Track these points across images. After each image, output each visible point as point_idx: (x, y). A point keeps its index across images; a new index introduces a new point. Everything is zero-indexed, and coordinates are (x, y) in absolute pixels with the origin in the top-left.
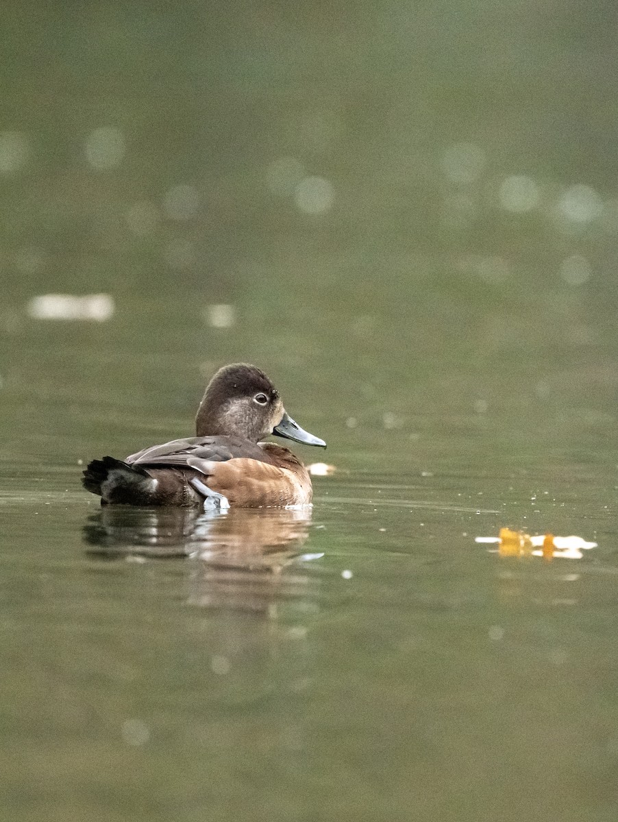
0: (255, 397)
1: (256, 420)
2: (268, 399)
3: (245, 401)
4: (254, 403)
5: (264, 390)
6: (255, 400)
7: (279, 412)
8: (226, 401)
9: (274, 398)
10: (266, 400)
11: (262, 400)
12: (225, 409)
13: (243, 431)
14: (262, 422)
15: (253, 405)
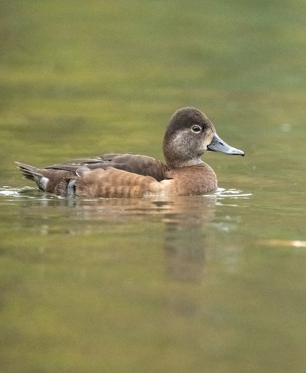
0: (192, 128)
1: (192, 143)
2: (201, 128)
3: (186, 132)
4: (191, 132)
5: (198, 123)
6: (192, 130)
7: (208, 136)
8: (175, 133)
9: (205, 127)
10: (199, 130)
11: (197, 130)
12: (174, 137)
13: (184, 150)
14: (197, 143)
15: (190, 133)
